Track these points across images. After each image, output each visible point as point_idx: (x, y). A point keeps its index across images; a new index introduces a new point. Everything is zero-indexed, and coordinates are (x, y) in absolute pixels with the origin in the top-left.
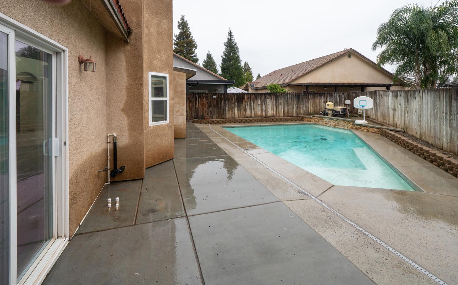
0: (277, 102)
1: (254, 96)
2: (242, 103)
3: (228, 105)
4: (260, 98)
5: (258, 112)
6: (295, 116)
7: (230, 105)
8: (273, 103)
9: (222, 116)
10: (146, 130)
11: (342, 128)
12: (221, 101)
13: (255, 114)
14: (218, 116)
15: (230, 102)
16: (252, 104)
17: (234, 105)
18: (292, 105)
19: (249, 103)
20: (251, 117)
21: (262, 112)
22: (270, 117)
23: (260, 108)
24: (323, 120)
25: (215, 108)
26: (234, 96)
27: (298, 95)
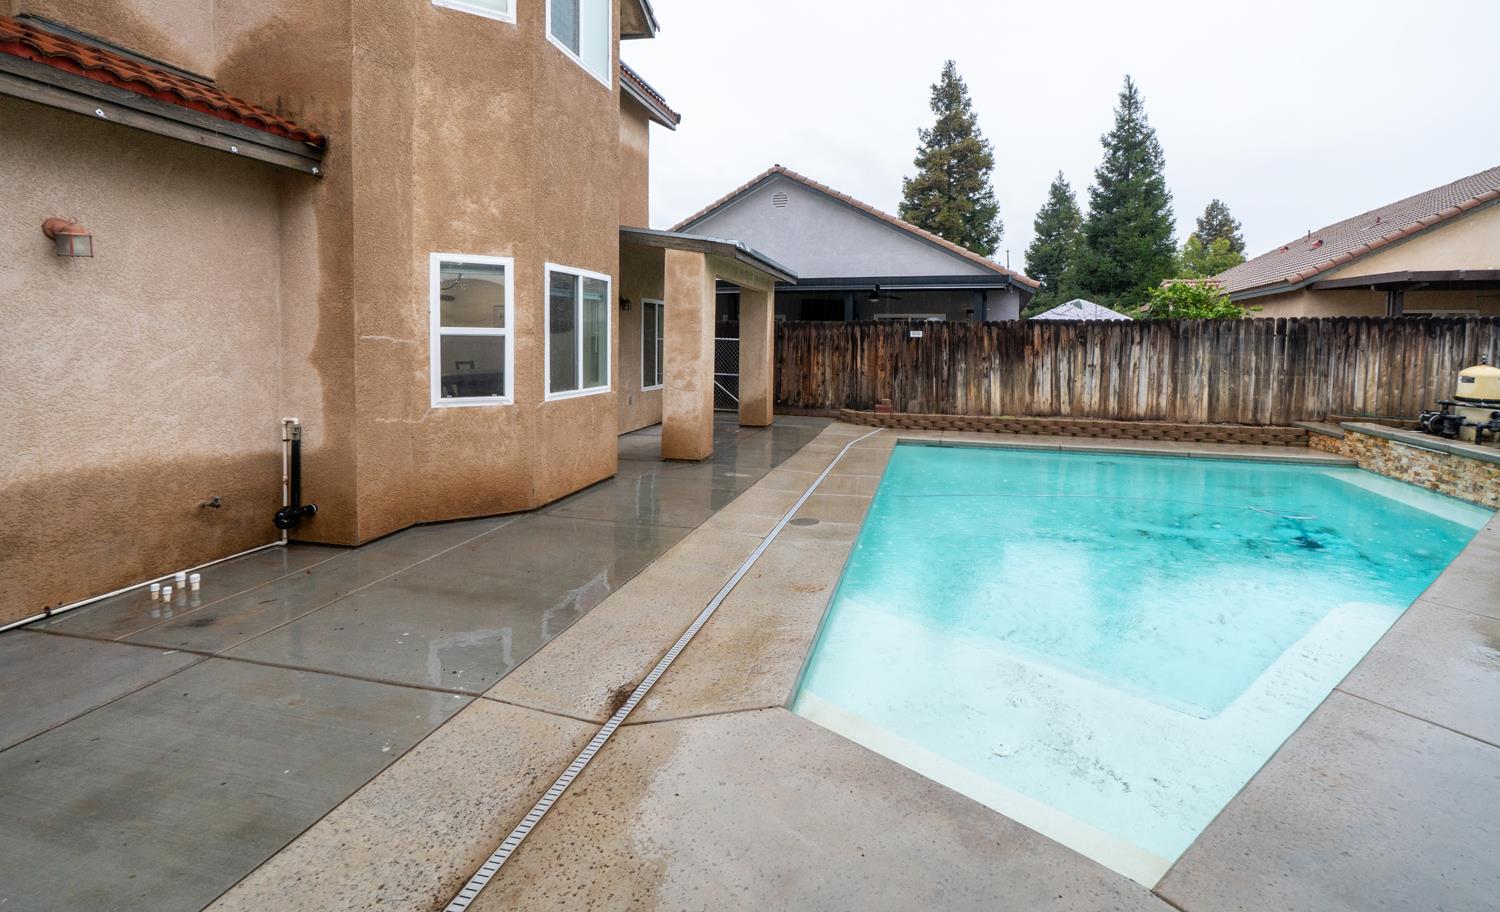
0: (1182, 359)
1: (1072, 333)
2: (1021, 357)
3: (963, 365)
4: (1097, 340)
5: (1086, 398)
6: (1271, 424)
7: (972, 366)
8: (1160, 362)
9: (942, 404)
10: (420, 419)
11: (1471, 497)
12: (939, 351)
13: (1075, 401)
14: (928, 402)
15: (971, 353)
16: (1063, 366)
17: (986, 365)
18: (1258, 373)
19: (1048, 360)
20: (1056, 413)
21: (1104, 398)
22: (1139, 419)
23: (1096, 381)
24: (1386, 451)
25: (917, 376)
26: (990, 334)
27: (1292, 331)
